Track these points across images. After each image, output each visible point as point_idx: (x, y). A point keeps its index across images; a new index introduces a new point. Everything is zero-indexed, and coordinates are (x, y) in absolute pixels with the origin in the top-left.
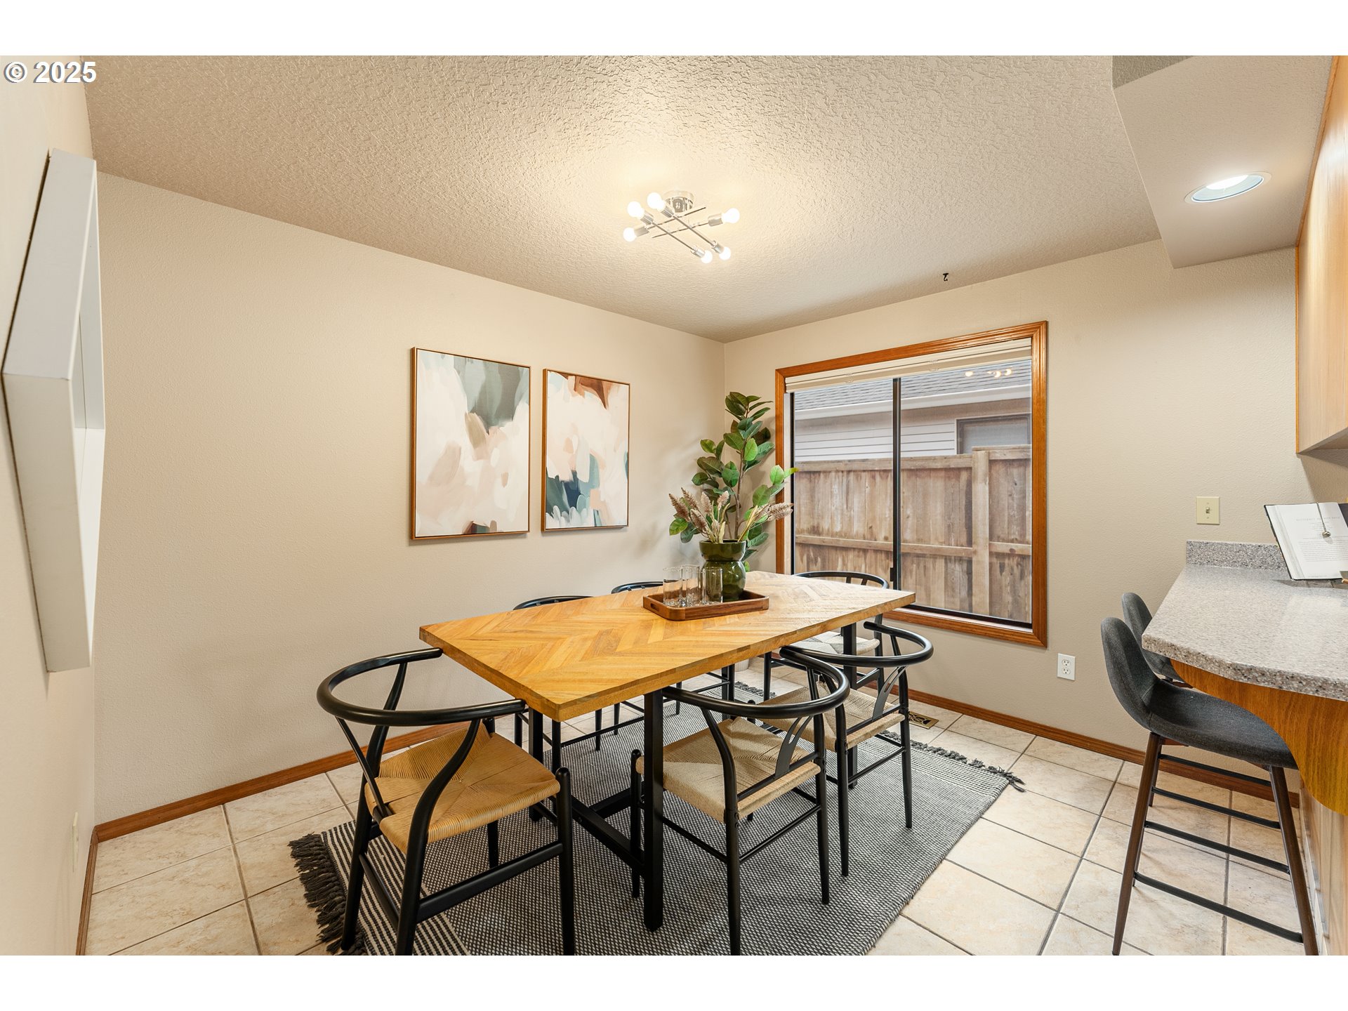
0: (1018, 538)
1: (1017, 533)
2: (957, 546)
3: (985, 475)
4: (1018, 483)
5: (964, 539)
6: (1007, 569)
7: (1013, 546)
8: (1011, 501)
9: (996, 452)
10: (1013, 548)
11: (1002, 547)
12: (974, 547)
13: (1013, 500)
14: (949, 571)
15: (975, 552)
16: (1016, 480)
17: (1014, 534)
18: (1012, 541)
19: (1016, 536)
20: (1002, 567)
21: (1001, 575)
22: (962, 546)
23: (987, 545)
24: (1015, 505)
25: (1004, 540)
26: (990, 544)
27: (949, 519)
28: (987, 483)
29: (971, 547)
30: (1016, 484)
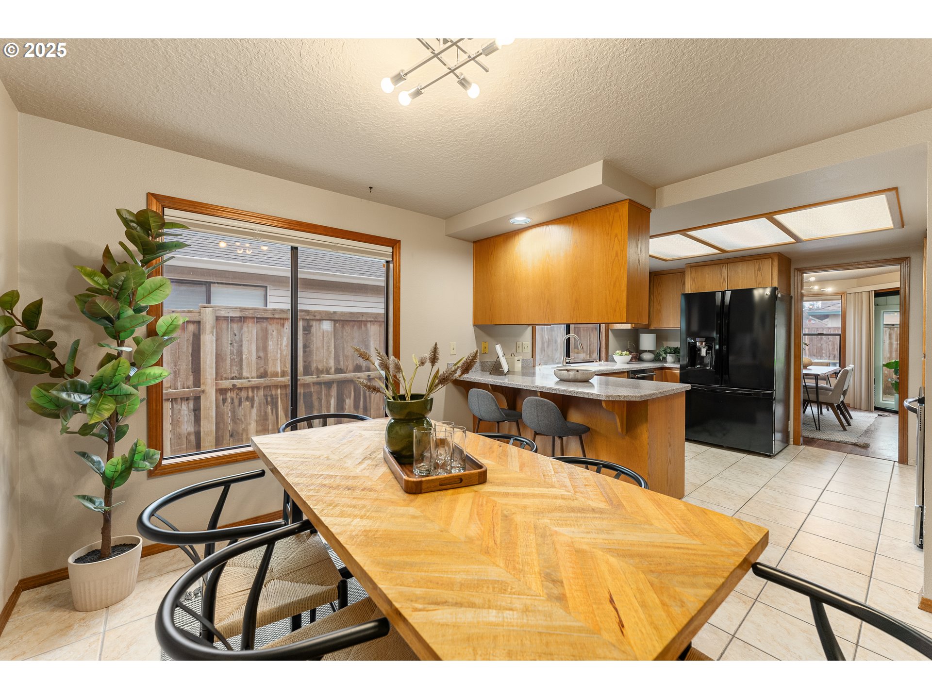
0: (237, 375)
1: (236, 372)
2: (184, 388)
3: (213, 328)
4: (237, 334)
5: (190, 382)
6: (229, 400)
7: (235, 382)
8: (232, 348)
9: (221, 310)
10: (235, 384)
11: (226, 384)
12: (202, 387)
13: (233, 347)
14: (176, 412)
15: (203, 391)
16: (235, 332)
17: (234, 372)
18: (232, 378)
19: (236, 374)
20: (224, 401)
21: (224, 406)
22: (188, 388)
23: (214, 384)
24: (235, 351)
25: (226, 379)
26: (216, 383)
27: (176, 365)
28: (215, 334)
29: (199, 387)
30: (235, 335)
